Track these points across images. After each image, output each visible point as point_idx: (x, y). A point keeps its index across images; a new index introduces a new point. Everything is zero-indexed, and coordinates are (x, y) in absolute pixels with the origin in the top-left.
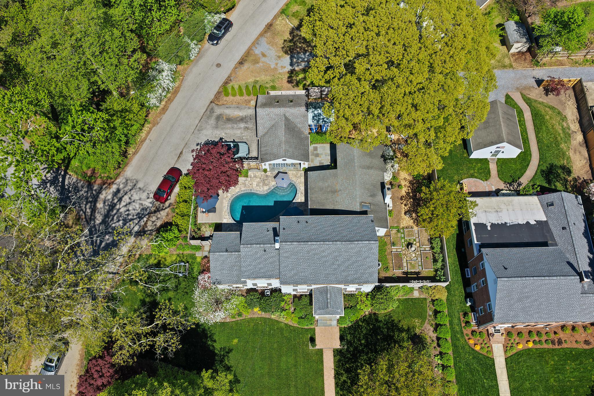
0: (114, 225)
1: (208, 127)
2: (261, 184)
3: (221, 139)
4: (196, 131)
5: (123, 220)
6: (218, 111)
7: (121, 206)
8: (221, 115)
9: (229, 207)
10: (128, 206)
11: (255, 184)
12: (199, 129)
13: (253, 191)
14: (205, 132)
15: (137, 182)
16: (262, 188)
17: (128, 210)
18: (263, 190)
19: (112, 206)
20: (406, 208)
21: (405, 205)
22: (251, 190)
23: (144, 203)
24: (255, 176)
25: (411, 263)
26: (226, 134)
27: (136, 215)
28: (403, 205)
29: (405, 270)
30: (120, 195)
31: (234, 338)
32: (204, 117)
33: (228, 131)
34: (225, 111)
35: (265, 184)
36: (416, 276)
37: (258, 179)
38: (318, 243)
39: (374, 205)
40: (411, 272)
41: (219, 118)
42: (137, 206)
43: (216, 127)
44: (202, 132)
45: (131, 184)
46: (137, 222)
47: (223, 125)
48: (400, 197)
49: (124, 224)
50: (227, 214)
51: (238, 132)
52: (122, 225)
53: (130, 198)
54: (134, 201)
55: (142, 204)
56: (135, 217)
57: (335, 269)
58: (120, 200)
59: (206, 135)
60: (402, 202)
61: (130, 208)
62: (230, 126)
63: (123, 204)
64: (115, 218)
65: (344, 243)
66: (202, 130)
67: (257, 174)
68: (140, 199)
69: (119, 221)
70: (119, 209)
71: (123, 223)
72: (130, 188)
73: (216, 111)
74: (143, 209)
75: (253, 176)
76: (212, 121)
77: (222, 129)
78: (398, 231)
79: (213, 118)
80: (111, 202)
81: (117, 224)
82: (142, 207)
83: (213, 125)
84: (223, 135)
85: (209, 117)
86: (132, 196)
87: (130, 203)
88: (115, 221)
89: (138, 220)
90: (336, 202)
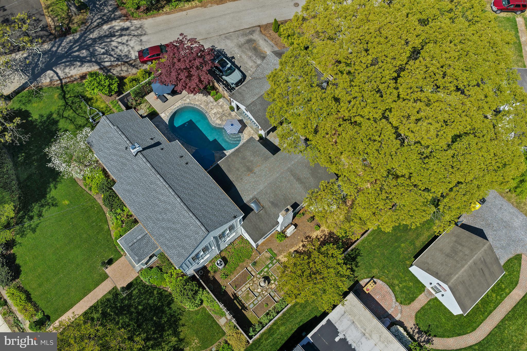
0: (97, 48)
1: (235, 41)
2: (218, 116)
3: (233, 58)
4: (223, 36)
5: (106, 50)
6: (256, 36)
7: (116, 40)
8: (254, 40)
9: (177, 109)
10: (120, 44)
11: (215, 111)
12: (227, 36)
13: (206, 114)
14: (228, 42)
15: (145, 34)
16: (215, 119)
17: (117, 47)
18: (215, 121)
19: (112, 35)
20: (301, 248)
21: (304, 246)
22: (207, 112)
23: (132, 52)
24: (222, 106)
25: (249, 294)
26: (241, 57)
27: (117, 55)
28: (301, 244)
29: (239, 293)
30: (124, 33)
31: (68, 200)
32: (241, 32)
33: (244, 57)
34: (260, 41)
35: (221, 118)
36: (240, 308)
37: (221, 110)
38: (164, 183)
39: (266, 212)
40: (240, 301)
41: (250, 41)
42: (126, 50)
43: (240, 47)
44: (227, 40)
45: (139, 32)
46: (112, 60)
47: (246, 49)
48: (307, 235)
49: (104, 54)
50: (170, 111)
51: (251, 64)
52: (102, 52)
53: (127, 41)
54: (127, 45)
55: (129, 51)
56: (115, 56)
57: (158, 219)
58: (121, 36)
59: (226, 45)
60: (304, 240)
61: (120, 48)
62: (250, 54)
63: (119, 40)
64: (104, 44)
65: (182, 204)
66: (228, 39)
67: (225, 106)
68: (132, 48)
69: (104, 48)
70: (113, 41)
71: (103, 52)
72: (136, 34)
73: (254, 35)
74: (126, 56)
75: (220, 104)
76: (242, 40)
77: (243, 51)
78: (271, 258)
79: (247, 38)
80: (114, 32)
81: (100, 49)
82: (127, 53)
83: (240, 43)
84: (237, 56)
85: (244, 35)
86: (130, 40)
87: (123, 44)
88: (101, 46)
89: (115, 59)
90: (241, 179)
